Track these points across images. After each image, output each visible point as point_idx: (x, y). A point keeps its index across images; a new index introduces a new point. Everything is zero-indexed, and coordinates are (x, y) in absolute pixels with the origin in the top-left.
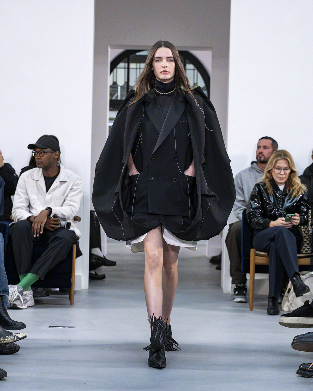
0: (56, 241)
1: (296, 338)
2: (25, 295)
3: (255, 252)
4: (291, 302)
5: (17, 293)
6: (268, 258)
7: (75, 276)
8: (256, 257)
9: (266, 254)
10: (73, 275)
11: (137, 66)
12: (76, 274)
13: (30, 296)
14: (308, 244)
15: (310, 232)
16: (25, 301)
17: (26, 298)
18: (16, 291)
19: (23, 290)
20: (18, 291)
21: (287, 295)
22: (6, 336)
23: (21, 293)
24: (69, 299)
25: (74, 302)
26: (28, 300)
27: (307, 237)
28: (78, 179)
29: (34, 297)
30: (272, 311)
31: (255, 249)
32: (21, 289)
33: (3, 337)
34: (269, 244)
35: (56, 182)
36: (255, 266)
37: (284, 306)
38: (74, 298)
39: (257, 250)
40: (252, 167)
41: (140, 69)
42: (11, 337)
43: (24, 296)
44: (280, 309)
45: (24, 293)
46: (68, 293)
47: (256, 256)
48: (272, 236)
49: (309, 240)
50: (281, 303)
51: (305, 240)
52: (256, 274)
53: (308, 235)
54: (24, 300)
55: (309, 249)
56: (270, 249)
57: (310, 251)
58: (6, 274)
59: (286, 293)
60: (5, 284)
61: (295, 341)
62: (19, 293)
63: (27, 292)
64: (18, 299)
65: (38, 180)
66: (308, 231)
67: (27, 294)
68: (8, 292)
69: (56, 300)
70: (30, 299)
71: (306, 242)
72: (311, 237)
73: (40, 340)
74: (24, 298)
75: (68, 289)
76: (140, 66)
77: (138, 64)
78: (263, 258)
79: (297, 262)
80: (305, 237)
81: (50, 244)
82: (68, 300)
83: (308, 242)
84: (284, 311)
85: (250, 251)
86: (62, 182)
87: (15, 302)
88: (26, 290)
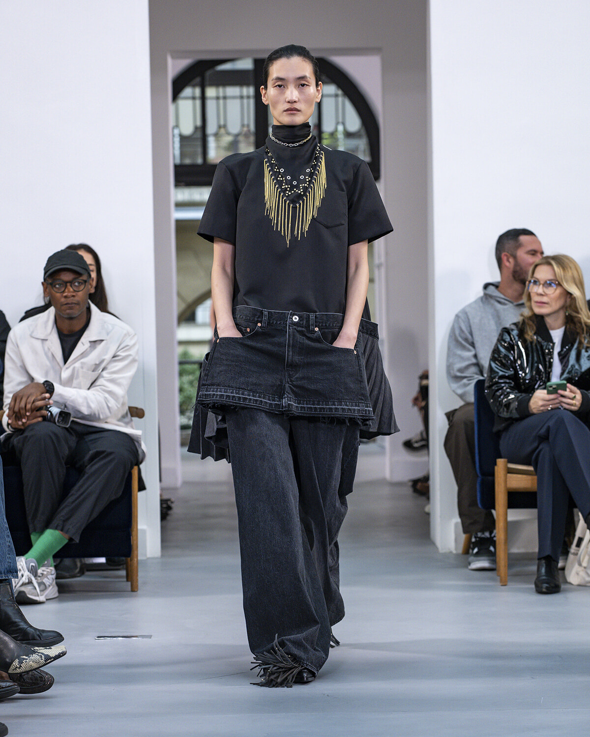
0: (100, 460)
2: (41, 575)
3: (507, 465)
4: (584, 564)
5: (27, 573)
6: (536, 477)
7: (139, 532)
8: (510, 475)
9: (531, 468)
10: (135, 529)
11: (218, 92)
12: (140, 527)
13: (50, 577)
16: (42, 587)
17: (44, 581)
18: (22, 567)
19: (37, 565)
20: (27, 568)
21: (575, 552)
22: (24, 657)
23: (33, 571)
24: (125, 580)
25: (137, 586)
26: (47, 586)
28: (129, 336)
30: (545, 585)
31: (506, 460)
32: (34, 564)
33: (17, 661)
34: (537, 447)
35: (82, 343)
36: (506, 494)
37: (570, 574)
38: (137, 576)
39: (510, 461)
40: (485, 295)
41: (225, 98)
42: (35, 656)
43: (39, 576)
44: (561, 580)
45: (40, 571)
46: (125, 566)
47: (509, 473)
48: (543, 430)
50: (563, 569)
52: (510, 511)
54: (40, 584)
56: (540, 458)
58: (9, 534)
59: (574, 546)
60: (9, 556)
62: (29, 573)
63: (44, 568)
64: (30, 582)
65: (47, 340)
67: (45, 573)
69: (100, 581)
70: (51, 584)
74: (40, 581)
75: (124, 558)
76: (224, 92)
77: (221, 90)
78: (524, 476)
81: (86, 466)
82: (122, 582)
84: (570, 584)
85: (495, 464)
86: (94, 343)
87: (23, 589)
88: (43, 566)
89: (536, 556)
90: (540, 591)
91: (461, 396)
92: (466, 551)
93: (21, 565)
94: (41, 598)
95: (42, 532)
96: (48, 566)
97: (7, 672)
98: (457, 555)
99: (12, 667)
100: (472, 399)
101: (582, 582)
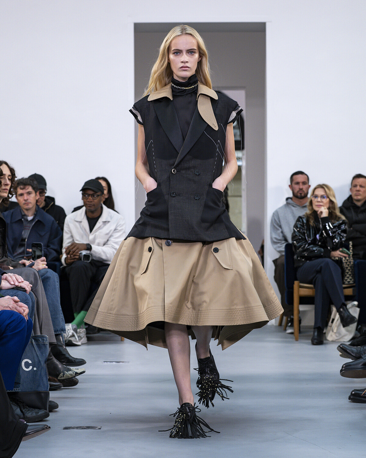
1: (344, 366)
2: (79, 332)
4: (335, 331)
5: (72, 331)
8: (300, 289)
13: (83, 333)
14: (350, 275)
15: (352, 263)
16: (80, 338)
17: (80, 335)
19: (77, 328)
20: (72, 329)
21: (331, 325)
22: (66, 372)
23: (75, 330)
26: (82, 337)
27: (349, 268)
29: (87, 334)
30: (316, 341)
31: (299, 282)
32: (75, 327)
33: (62, 373)
34: (316, 276)
35: (99, 223)
36: (299, 298)
37: (328, 336)
39: (301, 282)
40: (287, 203)
42: (70, 372)
45: (78, 330)
47: (300, 287)
48: (319, 268)
49: (351, 270)
50: (325, 333)
51: (347, 271)
52: (300, 306)
53: (350, 266)
54: (78, 337)
55: (351, 279)
56: (317, 281)
57: (353, 281)
58: (62, 313)
59: (330, 323)
61: (343, 369)
63: (81, 329)
64: (73, 336)
65: (81, 222)
66: (350, 262)
67: (81, 332)
68: (65, 330)
70: (84, 337)
71: (348, 273)
72: (353, 268)
73: (95, 375)
74: (78, 335)
78: (308, 289)
79: (343, 292)
80: (347, 268)
83: (350, 273)
84: (328, 340)
85: (293, 283)
86: (105, 223)
87: (70, 339)
88: (80, 328)
89: (313, 327)
90: (313, 344)
91: (280, 252)
92: (280, 324)
93: (69, 327)
94: (79, 343)
95: (79, 312)
96: (82, 328)
97: (57, 379)
98: (276, 326)
99: (59, 376)
100: (284, 254)
101: (334, 340)
